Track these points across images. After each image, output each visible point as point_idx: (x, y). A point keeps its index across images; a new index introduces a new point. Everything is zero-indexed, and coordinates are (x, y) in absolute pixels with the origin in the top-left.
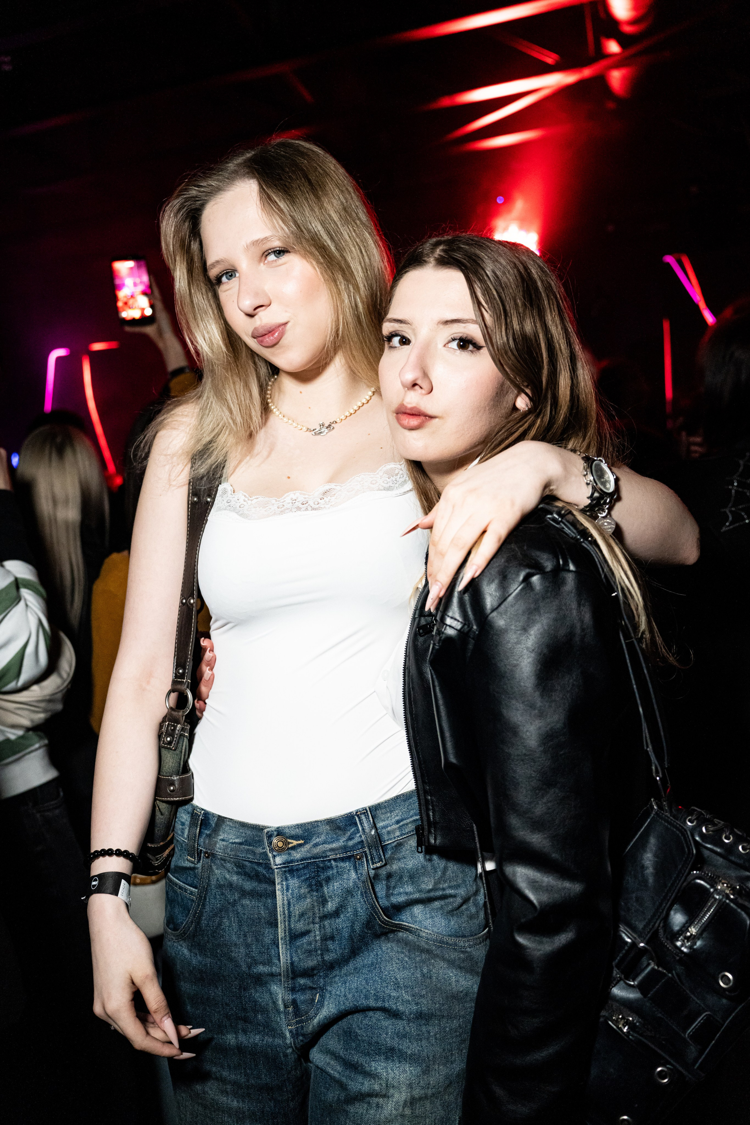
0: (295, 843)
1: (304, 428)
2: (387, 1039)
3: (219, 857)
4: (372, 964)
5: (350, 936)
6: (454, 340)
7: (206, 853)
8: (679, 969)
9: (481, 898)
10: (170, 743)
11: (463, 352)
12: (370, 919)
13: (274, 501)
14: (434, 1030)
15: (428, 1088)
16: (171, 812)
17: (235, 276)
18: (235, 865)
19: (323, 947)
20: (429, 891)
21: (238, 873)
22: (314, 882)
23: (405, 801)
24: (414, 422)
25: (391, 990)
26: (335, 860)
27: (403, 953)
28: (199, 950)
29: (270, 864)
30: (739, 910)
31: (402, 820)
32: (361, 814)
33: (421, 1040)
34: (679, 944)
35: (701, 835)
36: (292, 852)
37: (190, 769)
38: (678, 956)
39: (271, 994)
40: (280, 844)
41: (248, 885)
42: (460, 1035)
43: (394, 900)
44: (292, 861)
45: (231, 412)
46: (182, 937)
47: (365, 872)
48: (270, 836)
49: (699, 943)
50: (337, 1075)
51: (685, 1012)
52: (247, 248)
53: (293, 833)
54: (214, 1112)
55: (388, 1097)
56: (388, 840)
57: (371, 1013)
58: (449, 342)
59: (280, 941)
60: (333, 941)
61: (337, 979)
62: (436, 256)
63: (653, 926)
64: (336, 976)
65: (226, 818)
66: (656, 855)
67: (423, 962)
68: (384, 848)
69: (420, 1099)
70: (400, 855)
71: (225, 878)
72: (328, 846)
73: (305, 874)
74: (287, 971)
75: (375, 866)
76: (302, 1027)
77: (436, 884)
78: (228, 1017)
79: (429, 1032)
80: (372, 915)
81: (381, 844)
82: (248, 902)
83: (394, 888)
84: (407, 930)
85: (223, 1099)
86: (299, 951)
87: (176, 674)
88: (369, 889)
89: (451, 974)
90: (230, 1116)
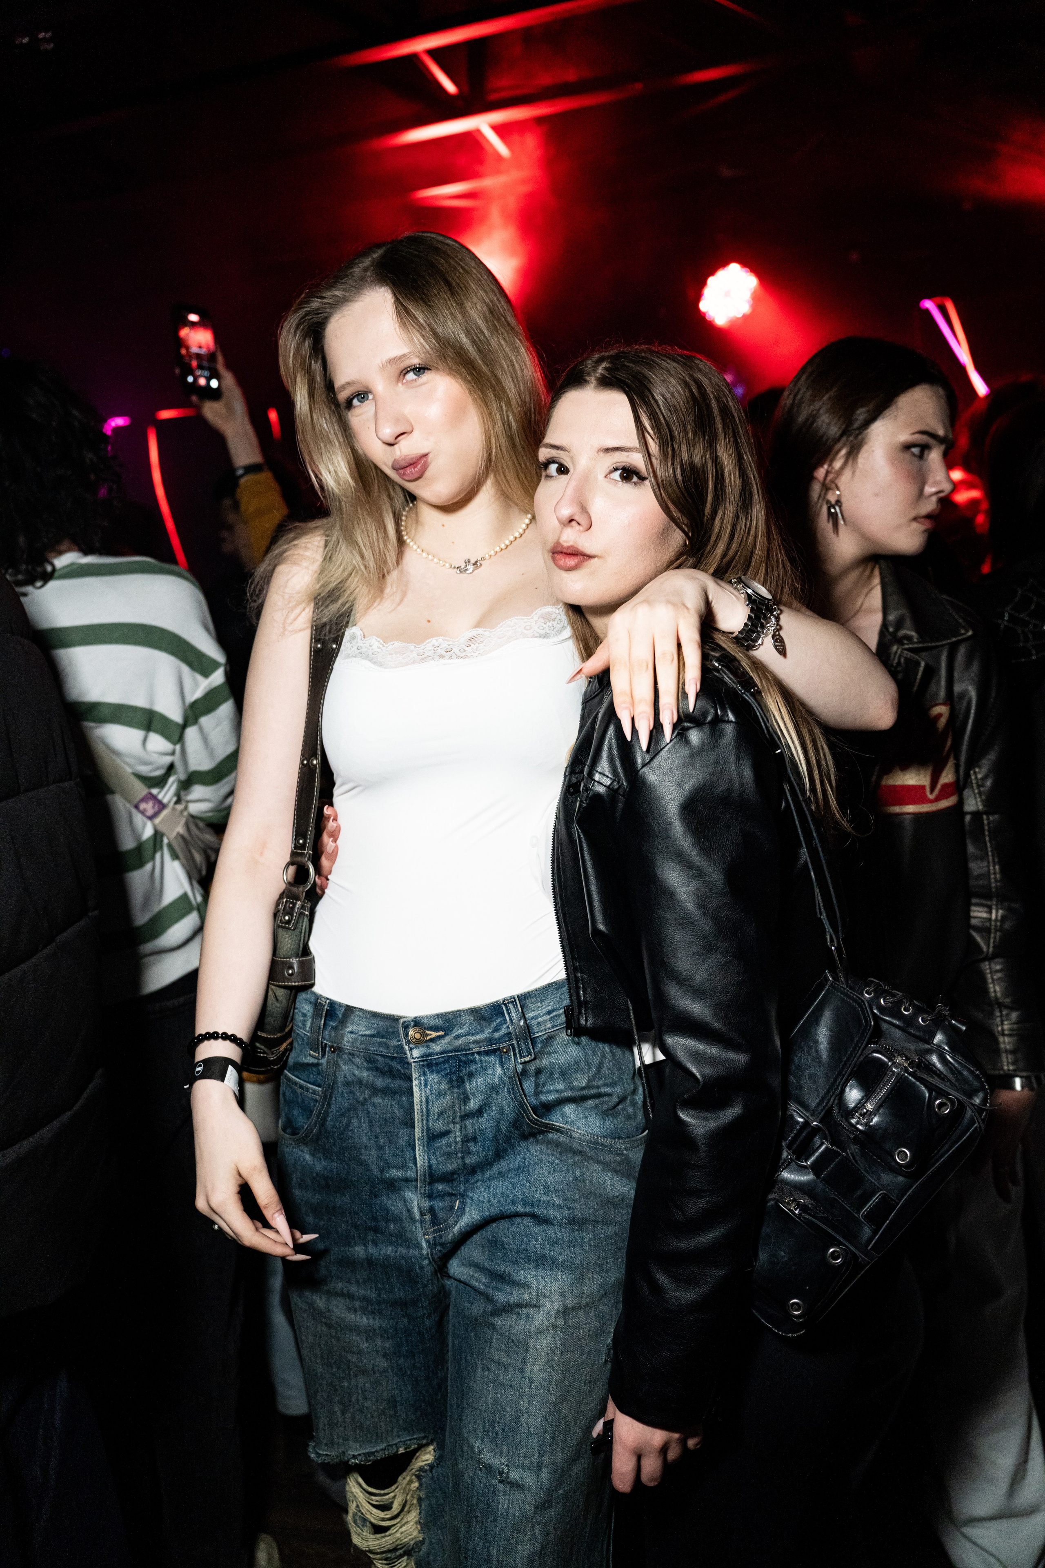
0: (434, 1034)
1: (447, 565)
2: (538, 1246)
3: (347, 1051)
4: (519, 1167)
5: (495, 1137)
6: (616, 469)
7: (331, 1047)
8: (854, 1148)
9: (639, 1097)
10: (289, 922)
11: (626, 484)
12: (518, 1117)
13: (412, 648)
14: (588, 1236)
15: (582, 1297)
16: (289, 1000)
17: (368, 399)
18: (366, 1060)
19: (464, 1149)
20: (583, 1089)
21: (369, 1069)
22: (455, 1078)
23: (557, 989)
24: (571, 562)
25: (540, 1194)
26: (479, 1053)
27: (553, 1155)
28: (324, 1154)
29: (407, 1058)
30: (918, 1083)
31: (554, 1011)
32: (508, 1003)
33: (574, 1246)
34: (853, 1121)
35: (880, 1008)
36: (431, 1044)
37: (311, 953)
38: (853, 1134)
39: (405, 1201)
40: (418, 1036)
41: (380, 1082)
42: (616, 1243)
43: (544, 1098)
44: (431, 1055)
45: (362, 556)
46: (304, 1141)
47: (511, 1067)
48: (406, 1027)
49: (875, 1120)
50: (482, 1287)
51: (859, 1192)
52: (383, 367)
53: (432, 1023)
54: (341, 1331)
55: (539, 1307)
56: (538, 1032)
57: (518, 1220)
58: (611, 472)
59: (417, 1141)
60: (475, 1143)
61: (479, 1184)
62: (598, 375)
63: (827, 1104)
64: (477, 1181)
65: (355, 1008)
66: (830, 1030)
67: (575, 1164)
68: (534, 1041)
69: (574, 1308)
70: (551, 1049)
71: (354, 1075)
72: (471, 1038)
73: (445, 1069)
74: (425, 1175)
75: (523, 1060)
76: (441, 1236)
77: (589, 1081)
78: (356, 1227)
79: (583, 1239)
80: (521, 1112)
81: (530, 1036)
82: (380, 1101)
83: (544, 1085)
84: (558, 1130)
85: (351, 1317)
86: (438, 1153)
87: (295, 844)
88: (517, 1085)
89: (606, 1178)
90: (359, 1335)
